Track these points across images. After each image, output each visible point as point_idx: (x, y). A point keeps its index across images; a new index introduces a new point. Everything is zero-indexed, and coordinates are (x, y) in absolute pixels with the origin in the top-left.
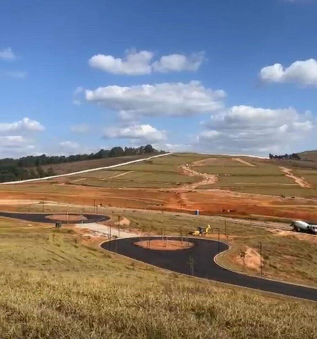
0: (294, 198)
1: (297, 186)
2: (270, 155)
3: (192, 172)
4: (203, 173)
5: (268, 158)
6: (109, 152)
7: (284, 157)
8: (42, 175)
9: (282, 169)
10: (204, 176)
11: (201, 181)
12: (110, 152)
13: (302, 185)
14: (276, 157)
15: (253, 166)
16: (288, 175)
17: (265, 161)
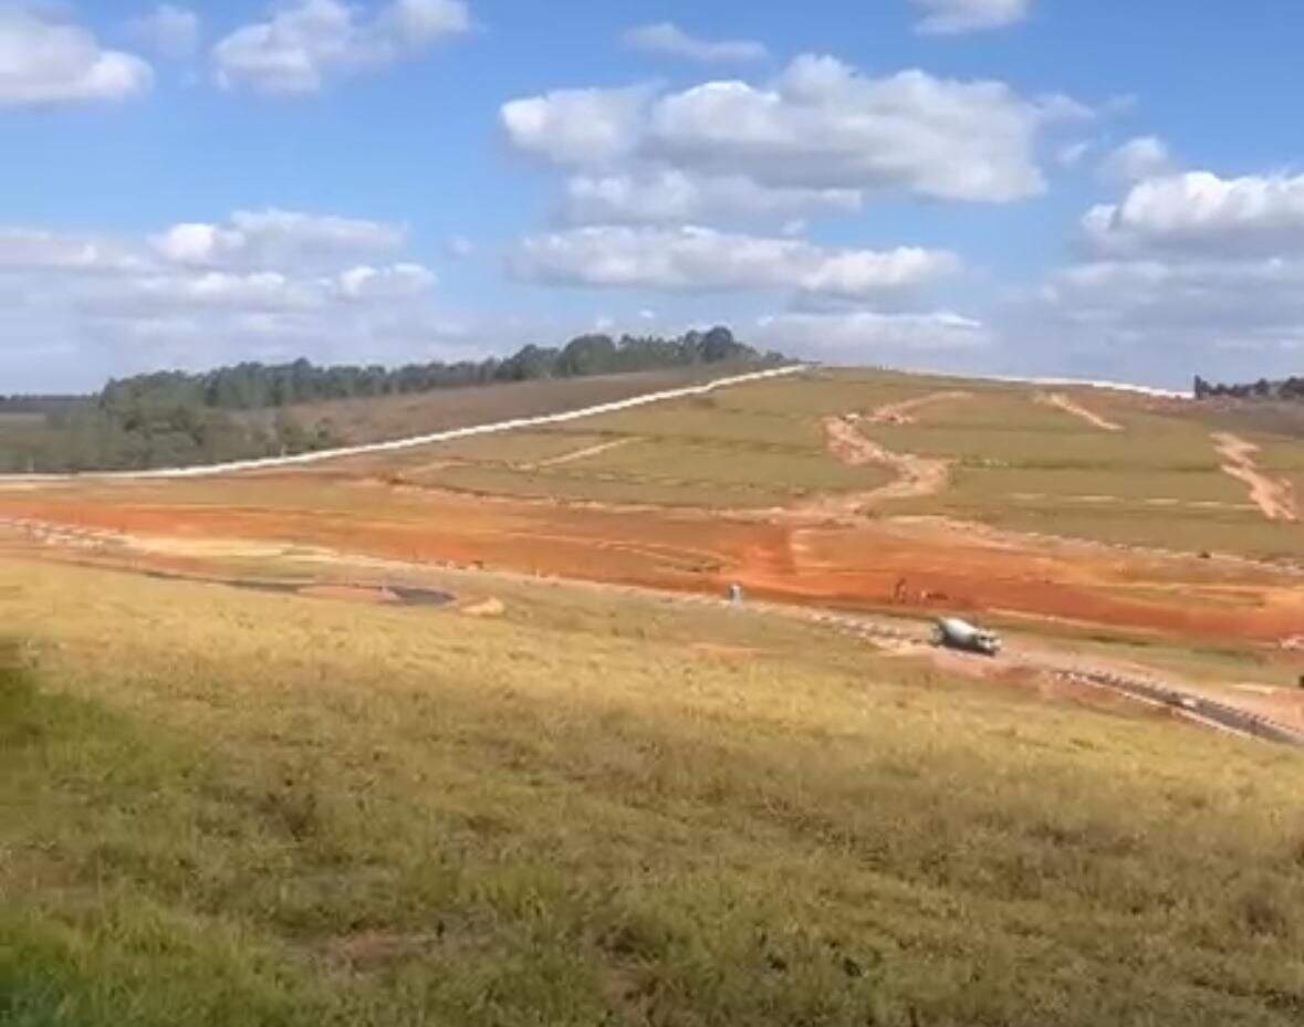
0: (1206, 556)
1: (1251, 512)
2: (1198, 380)
3: (859, 449)
4: (899, 453)
5: (1189, 395)
6: (556, 356)
7: (1252, 393)
8: (294, 442)
9: (1219, 443)
10: (902, 465)
11: (884, 484)
12: (562, 354)
13: (1269, 508)
14: (1221, 390)
15: (1111, 426)
16: (1228, 469)
17: (1167, 408)
